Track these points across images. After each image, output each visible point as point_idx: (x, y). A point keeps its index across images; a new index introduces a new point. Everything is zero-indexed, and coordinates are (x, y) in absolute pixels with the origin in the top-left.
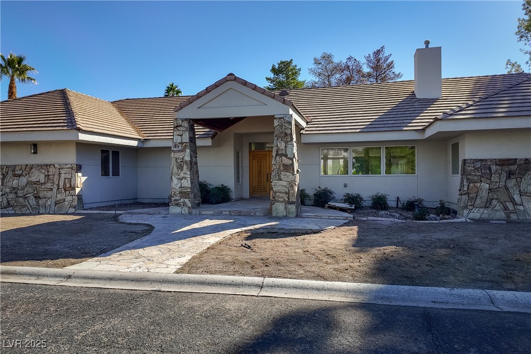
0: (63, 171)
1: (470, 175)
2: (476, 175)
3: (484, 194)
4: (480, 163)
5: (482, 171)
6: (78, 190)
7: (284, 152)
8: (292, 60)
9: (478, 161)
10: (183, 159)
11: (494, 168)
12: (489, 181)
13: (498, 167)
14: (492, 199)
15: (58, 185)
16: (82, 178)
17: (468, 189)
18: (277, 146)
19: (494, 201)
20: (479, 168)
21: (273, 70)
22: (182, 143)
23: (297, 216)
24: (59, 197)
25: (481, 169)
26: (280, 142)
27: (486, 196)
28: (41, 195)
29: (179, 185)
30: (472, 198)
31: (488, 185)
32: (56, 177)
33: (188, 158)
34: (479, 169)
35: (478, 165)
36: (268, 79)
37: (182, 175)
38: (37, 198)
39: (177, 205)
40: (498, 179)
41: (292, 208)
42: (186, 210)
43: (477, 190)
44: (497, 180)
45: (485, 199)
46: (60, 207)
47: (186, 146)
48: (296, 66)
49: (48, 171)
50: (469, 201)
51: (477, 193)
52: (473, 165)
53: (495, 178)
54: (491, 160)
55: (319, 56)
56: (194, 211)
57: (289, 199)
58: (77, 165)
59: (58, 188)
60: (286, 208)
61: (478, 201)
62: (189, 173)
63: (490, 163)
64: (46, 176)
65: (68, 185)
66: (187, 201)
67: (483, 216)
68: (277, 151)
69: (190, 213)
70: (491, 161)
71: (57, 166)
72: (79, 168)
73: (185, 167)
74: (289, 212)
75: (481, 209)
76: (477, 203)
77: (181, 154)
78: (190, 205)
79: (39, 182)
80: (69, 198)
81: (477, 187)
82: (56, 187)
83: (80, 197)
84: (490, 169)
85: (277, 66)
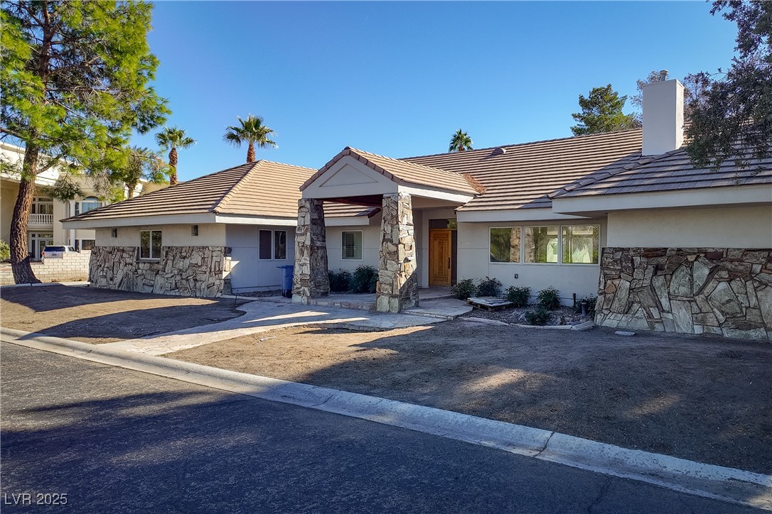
0: (214, 254)
1: (608, 269)
2: (614, 270)
3: (623, 294)
4: (621, 252)
5: (621, 264)
6: (225, 275)
7: (389, 237)
8: (609, 86)
9: (618, 251)
10: (304, 243)
11: (637, 260)
12: (630, 278)
13: (644, 260)
14: (633, 303)
15: (211, 268)
16: (232, 262)
17: (605, 287)
18: (384, 230)
19: (635, 305)
20: (618, 259)
21: (583, 103)
22: (304, 226)
23: (399, 312)
24: (211, 280)
25: (621, 262)
26: (387, 226)
27: (627, 297)
28: (198, 278)
29: (300, 272)
30: (609, 300)
31: (628, 283)
32: (210, 259)
33: (308, 243)
34: (619, 262)
35: (618, 255)
36: (575, 116)
37: (303, 261)
38: (196, 280)
39: (299, 293)
40: (644, 276)
41: (396, 302)
42: (304, 300)
43: (615, 289)
44: (641, 276)
45: (624, 301)
46: (210, 291)
47: (307, 229)
48: (616, 94)
49: (204, 254)
50: (605, 304)
51: (615, 293)
52: (612, 256)
53: (638, 274)
54: (636, 250)
55: (645, 78)
56: (313, 302)
57: (392, 292)
58: (225, 248)
59: (211, 271)
60: (389, 302)
61: (616, 305)
62: (308, 259)
63: (632, 253)
64: (202, 258)
65: (217, 269)
66: (306, 289)
67: (621, 324)
68: (384, 236)
69: (308, 304)
70: (634, 251)
71: (210, 248)
72: (228, 251)
73: (305, 252)
74: (392, 307)
75: (619, 315)
76: (614, 306)
77: (303, 237)
78: (309, 295)
79: (197, 264)
80: (217, 282)
81: (615, 285)
82: (209, 269)
83: (227, 282)
84: (632, 261)
85: (586, 97)
